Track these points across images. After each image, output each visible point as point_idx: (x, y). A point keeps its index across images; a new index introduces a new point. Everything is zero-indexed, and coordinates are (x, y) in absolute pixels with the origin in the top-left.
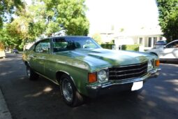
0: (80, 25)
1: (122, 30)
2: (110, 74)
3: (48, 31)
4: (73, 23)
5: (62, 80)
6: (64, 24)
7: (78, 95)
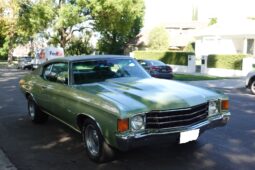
0: (126, 12)
1: (214, 21)
2: (147, 121)
3: (59, 22)
4: (111, 7)
5: (86, 126)
6: (92, 8)
7: (106, 146)
